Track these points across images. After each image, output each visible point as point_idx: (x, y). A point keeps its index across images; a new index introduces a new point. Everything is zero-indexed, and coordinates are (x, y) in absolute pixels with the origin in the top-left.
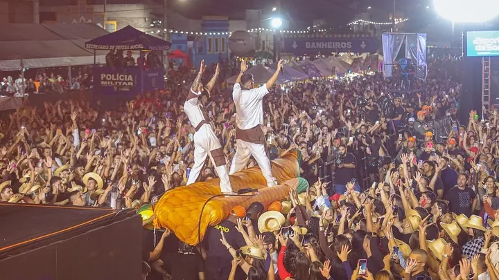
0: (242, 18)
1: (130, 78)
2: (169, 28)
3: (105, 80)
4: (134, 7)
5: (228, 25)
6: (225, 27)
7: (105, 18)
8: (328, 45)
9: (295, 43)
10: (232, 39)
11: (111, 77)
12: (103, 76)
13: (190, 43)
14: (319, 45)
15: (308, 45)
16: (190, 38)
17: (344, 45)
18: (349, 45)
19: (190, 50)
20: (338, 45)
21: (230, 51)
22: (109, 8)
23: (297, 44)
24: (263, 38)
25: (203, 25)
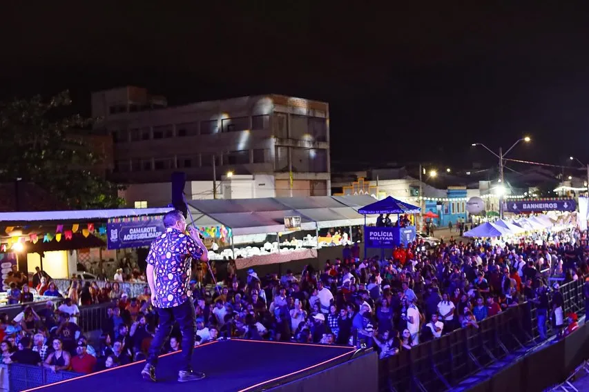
0: (477, 187)
1: (391, 234)
2: (423, 196)
3: (373, 236)
4: (399, 181)
5: (466, 193)
6: (463, 194)
7: (378, 191)
8: (540, 206)
9: (515, 205)
10: (469, 203)
11: (377, 234)
12: (371, 233)
13: (439, 207)
14: (533, 206)
15: (525, 206)
16: (439, 203)
17: (551, 206)
18: (555, 206)
19: (439, 211)
20: (547, 205)
21: (468, 213)
22: (380, 183)
23: (517, 205)
24: (492, 202)
25: (448, 193)
